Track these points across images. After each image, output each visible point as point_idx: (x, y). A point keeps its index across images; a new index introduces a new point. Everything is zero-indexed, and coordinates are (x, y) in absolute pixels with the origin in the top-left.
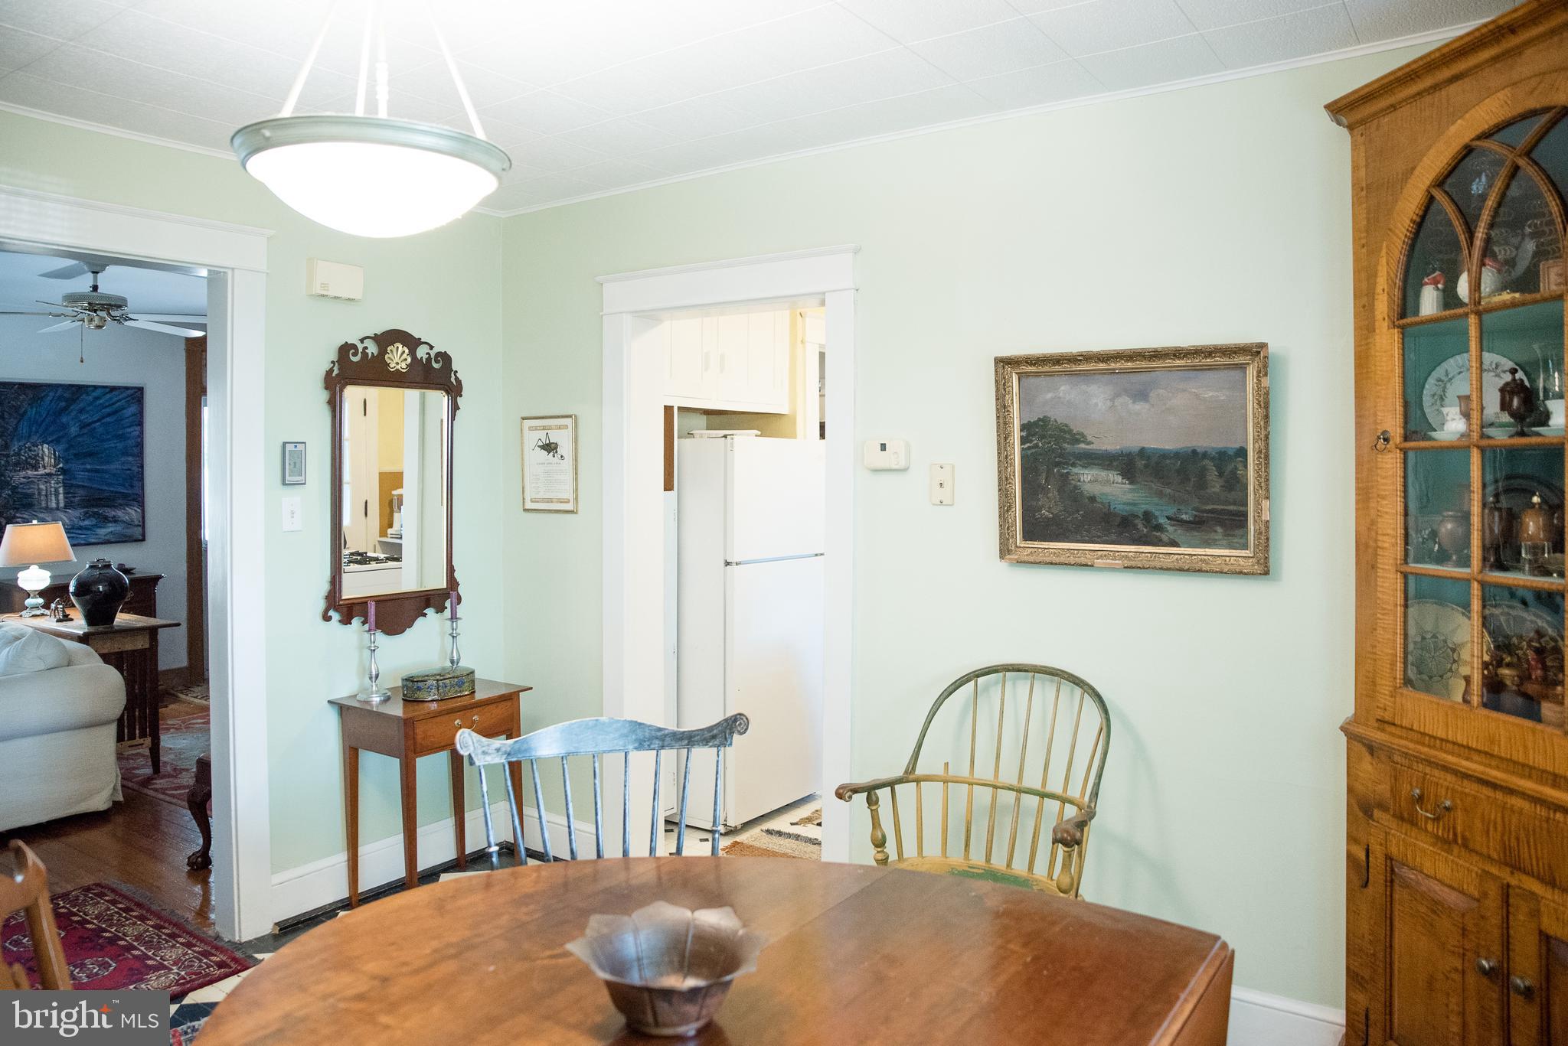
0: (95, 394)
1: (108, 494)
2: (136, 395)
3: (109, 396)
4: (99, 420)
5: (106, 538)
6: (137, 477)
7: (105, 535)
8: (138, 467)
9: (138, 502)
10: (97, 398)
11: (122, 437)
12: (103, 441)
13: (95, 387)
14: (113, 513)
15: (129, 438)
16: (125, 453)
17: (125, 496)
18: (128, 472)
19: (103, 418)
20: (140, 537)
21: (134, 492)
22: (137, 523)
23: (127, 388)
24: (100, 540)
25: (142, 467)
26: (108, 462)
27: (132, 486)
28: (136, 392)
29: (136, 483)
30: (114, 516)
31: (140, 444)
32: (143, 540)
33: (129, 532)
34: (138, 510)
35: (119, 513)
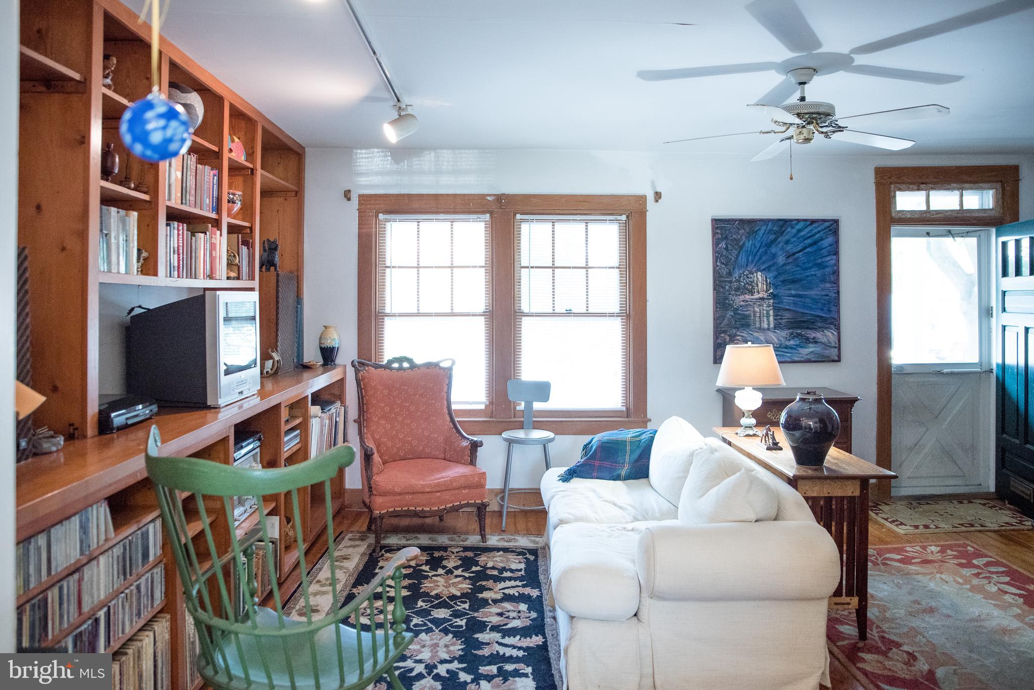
0: (798, 227)
1: (809, 318)
2: (832, 227)
3: (810, 228)
4: (801, 251)
5: (809, 357)
6: (833, 302)
7: (807, 355)
8: (835, 293)
9: (835, 325)
10: (799, 231)
11: (821, 266)
12: (806, 269)
13: (798, 221)
14: (814, 335)
15: (827, 266)
16: (823, 281)
17: (824, 320)
18: (826, 297)
19: (805, 248)
20: (836, 358)
21: (832, 316)
22: (833, 344)
23: (824, 221)
24: (802, 359)
25: (838, 292)
26: (811, 288)
27: (829, 311)
28: (832, 225)
29: (833, 309)
30: (814, 338)
31: (836, 273)
32: (839, 361)
33: (827, 352)
34: (835, 333)
35: (818, 335)
